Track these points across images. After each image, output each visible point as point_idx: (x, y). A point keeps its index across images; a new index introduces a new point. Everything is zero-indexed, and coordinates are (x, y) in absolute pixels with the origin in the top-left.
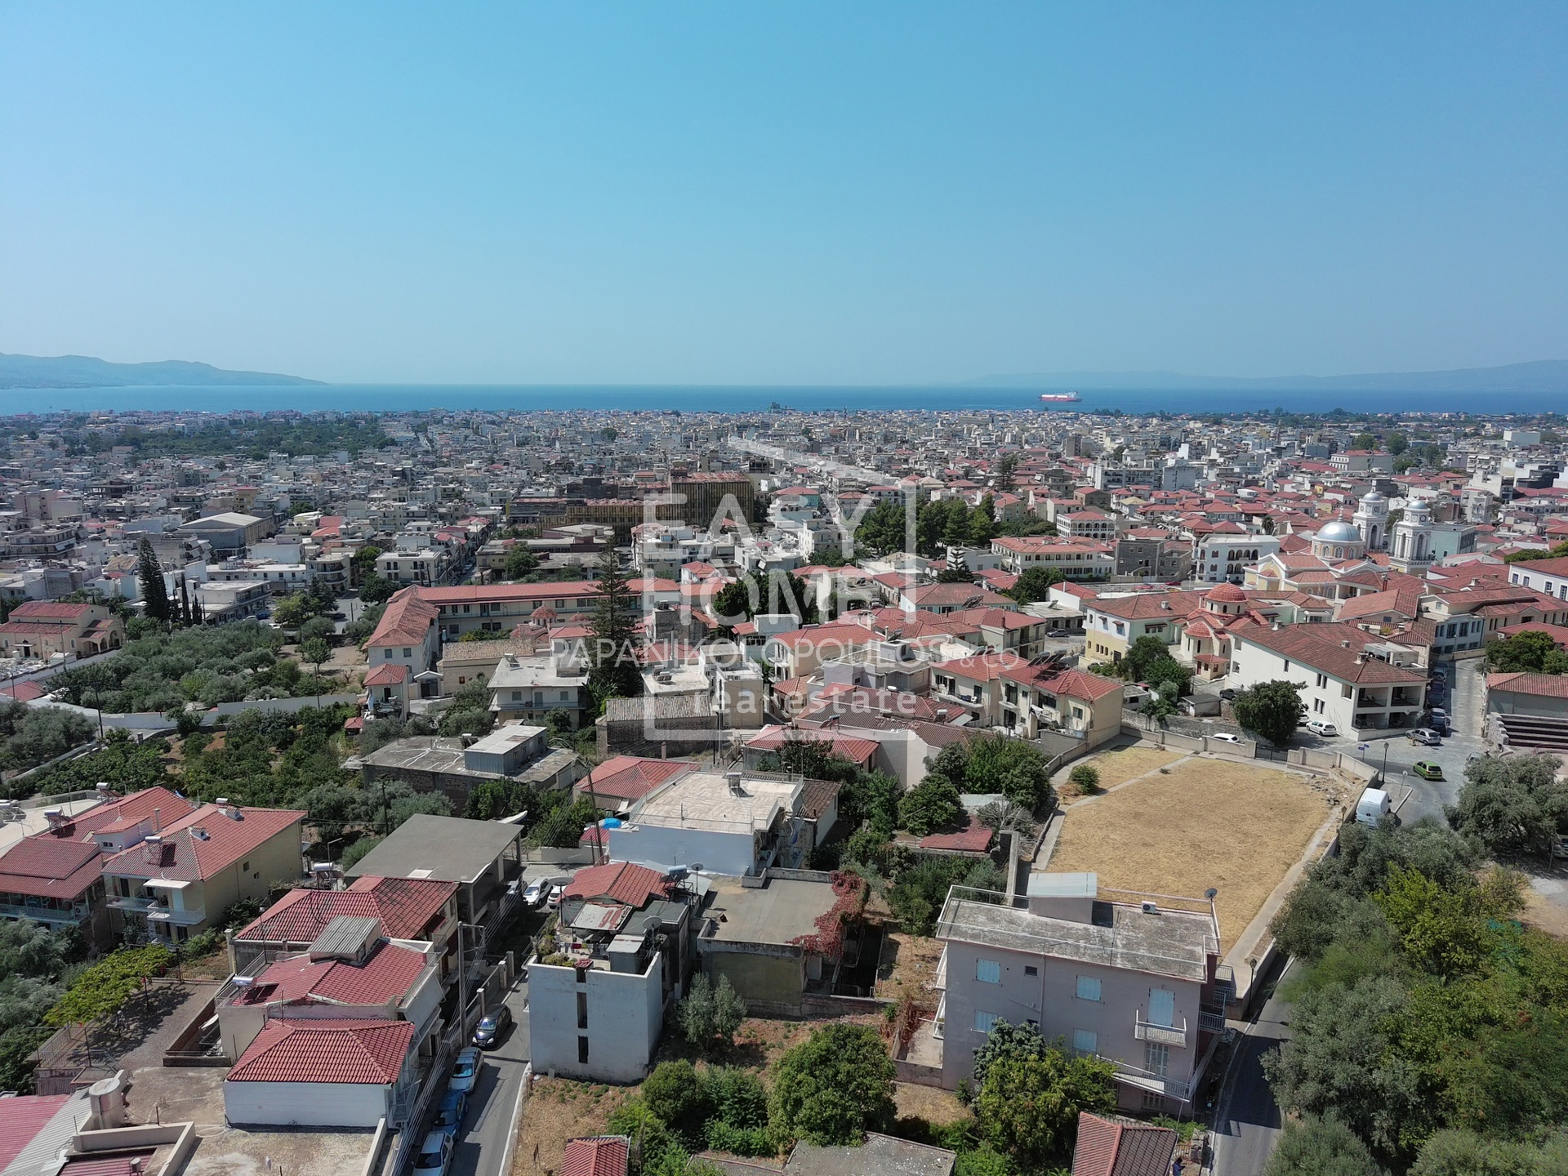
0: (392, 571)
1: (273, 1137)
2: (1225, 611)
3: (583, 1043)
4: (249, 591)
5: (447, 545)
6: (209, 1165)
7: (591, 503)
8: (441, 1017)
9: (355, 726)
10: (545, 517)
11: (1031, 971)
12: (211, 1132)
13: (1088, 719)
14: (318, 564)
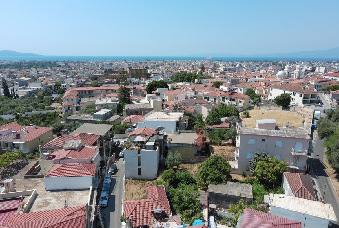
0: (65, 88)
1: (59, 193)
2: (266, 84)
3: (139, 170)
4: (30, 92)
5: (77, 82)
6: (42, 200)
7: (110, 74)
8: (100, 166)
9: (61, 116)
10: (100, 78)
11: (263, 140)
12: (41, 192)
13: (243, 103)
14: (46, 86)
